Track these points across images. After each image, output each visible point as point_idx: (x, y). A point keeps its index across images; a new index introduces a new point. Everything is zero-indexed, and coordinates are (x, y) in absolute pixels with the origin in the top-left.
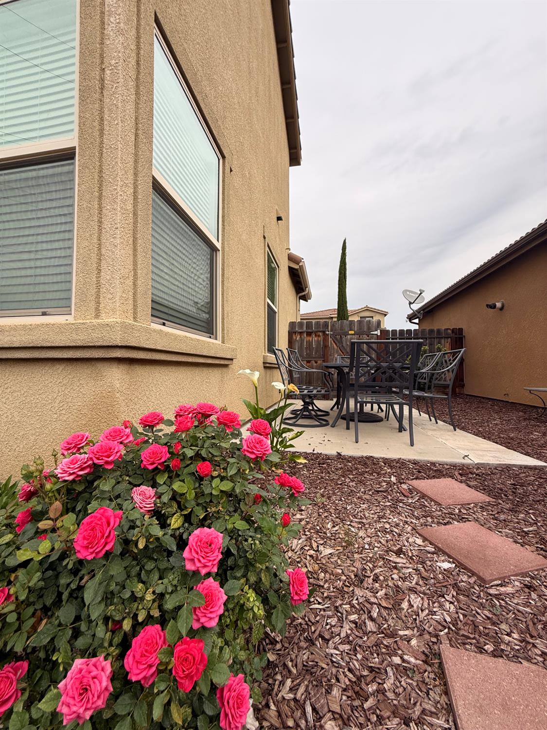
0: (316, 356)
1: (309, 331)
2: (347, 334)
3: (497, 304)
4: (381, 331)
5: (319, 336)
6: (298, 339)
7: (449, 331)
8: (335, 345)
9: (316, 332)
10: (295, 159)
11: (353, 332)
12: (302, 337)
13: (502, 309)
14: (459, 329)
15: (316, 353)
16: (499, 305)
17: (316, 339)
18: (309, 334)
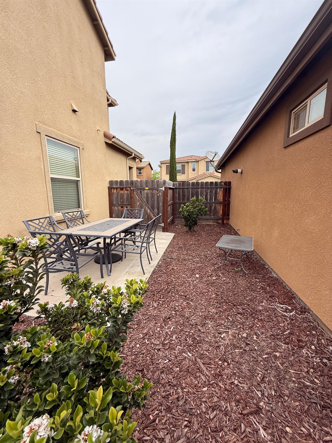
0: (127, 203)
1: (122, 187)
2: (144, 189)
3: (238, 169)
4: (165, 188)
5: (128, 190)
6: (115, 192)
7: (222, 183)
8: (137, 197)
9: (126, 188)
10: (109, 56)
11: (147, 188)
12: (118, 191)
13: (242, 173)
14: (229, 182)
15: (126, 202)
16: (239, 170)
17: (126, 192)
18: (122, 189)
